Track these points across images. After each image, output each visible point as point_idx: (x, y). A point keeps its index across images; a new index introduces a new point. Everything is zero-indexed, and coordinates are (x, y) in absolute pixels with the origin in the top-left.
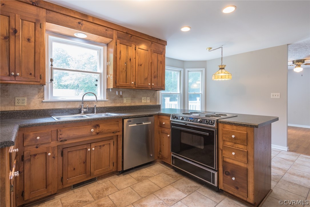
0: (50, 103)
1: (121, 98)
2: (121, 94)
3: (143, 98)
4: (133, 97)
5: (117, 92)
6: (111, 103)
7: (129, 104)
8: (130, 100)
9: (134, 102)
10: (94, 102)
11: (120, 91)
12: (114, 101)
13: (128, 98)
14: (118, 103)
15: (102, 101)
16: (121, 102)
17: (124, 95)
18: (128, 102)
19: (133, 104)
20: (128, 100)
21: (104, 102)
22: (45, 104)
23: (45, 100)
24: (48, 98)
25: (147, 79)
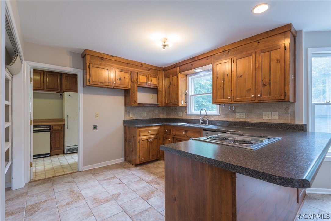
0: (189, 116)
1: (234, 113)
2: (233, 109)
3: (264, 113)
4: (249, 112)
5: (229, 107)
6: (224, 117)
7: (243, 119)
8: (244, 116)
9: (250, 118)
10: (210, 116)
11: (233, 106)
12: (227, 115)
13: (242, 113)
14: (231, 118)
15: (216, 115)
16: (233, 117)
17: (237, 110)
18: (242, 118)
19: (249, 120)
20: (242, 116)
21: (218, 116)
22: (187, 116)
23: (187, 114)
24: (189, 113)
25: (250, 90)
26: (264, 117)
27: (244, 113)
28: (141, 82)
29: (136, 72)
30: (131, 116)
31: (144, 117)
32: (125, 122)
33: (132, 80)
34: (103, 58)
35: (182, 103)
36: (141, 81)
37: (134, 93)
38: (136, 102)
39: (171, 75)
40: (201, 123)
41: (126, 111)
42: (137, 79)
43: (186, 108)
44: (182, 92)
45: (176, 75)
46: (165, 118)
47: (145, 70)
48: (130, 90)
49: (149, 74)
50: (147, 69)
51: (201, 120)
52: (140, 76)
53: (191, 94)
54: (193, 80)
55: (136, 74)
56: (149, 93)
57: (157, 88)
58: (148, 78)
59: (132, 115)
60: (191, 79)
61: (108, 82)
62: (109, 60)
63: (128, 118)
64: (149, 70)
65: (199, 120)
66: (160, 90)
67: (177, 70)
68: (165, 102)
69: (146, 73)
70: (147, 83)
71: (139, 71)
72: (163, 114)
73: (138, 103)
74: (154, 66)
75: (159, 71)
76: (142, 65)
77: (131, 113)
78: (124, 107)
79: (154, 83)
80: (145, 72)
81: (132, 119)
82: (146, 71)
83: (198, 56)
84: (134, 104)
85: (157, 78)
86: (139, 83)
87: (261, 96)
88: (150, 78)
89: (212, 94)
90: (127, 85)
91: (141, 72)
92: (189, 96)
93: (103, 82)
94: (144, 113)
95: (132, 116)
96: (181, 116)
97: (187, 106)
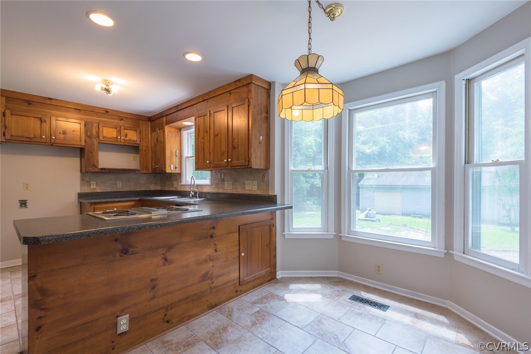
0: (184, 186)
1: (223, 182)
2: (223, 177)
4: (235, 181)
5: (219, 174)
6: (215, 188)
7: (230, 190)
9: (235, 189)
10: (203, 186)
11: (222, 173)
12: (217, 185)
13: (229, 183)
14: (221, 189)
15: (208, 185)
16: (223, 188)
17: (225, 179)
18: (229, 188)
19: (235, 191)
20: (229, 186)
21: (209, 187)
22: (182, 187)
23: (182, 184)
24: (184, 183)
25: (224, 152)
26: (247, 188)
27: (231, 182)
28: (106, 137)
29: (96, 122)
30: (92, 187)
31: (118, 188)
32: (81, 196)
33: (89, 134)
34: (32, 101)
35: (171, 168)
36: (105, 135)
37: (92, 153)
38: (95, 166)
39: (158, 128)
40: (192, 196)
41: (82, 180)
42: (98, 133)
43: (180, 174)
44: (172, 153)
45: (162, 129)
46: (158, 190)
47: (114, 119)
48: (84, 148)
49: (121, 125)
50: (118, 118)
51: (192, 192)
52: (104, 128)
53: (186, 156)
54: (190, 136)
55: (95, 125)
56: (128, 153)
57: (137, 145)
58: (120, 131)
59: (95, 185)
60: (186, 134)
61: (41, 137)
62: (44, 105)
63: (86, 190)
64: (122, 120)
65: (190, 192)
66: (144, 148)
67: (163, 120)
68: (152, 167)
69: (115, 124)
70: (117, 138)
71: (101, 121)
72: (156, 184)
73: (99, 167)
74: (132, 114)
75: (141, 122)
76: (107, 112)
77: (92, 183)
78: (79, 173)
79: (132, 139)
80: (114, 122)
81: (94, 191)
82: (116, 121)
83: (181, 104)
84: (91, 169)
85: (136, 131)
86: (101, 138)
87: (231, 161)
88: (124, 132)
89: (194, 158)
90: (79, 140)
91: (106, 121)
92: (184, 158)
93: (32, 136)
94: (118, 182)
95: (95, 187)
96: (176, 187)
97: (181, 173)
